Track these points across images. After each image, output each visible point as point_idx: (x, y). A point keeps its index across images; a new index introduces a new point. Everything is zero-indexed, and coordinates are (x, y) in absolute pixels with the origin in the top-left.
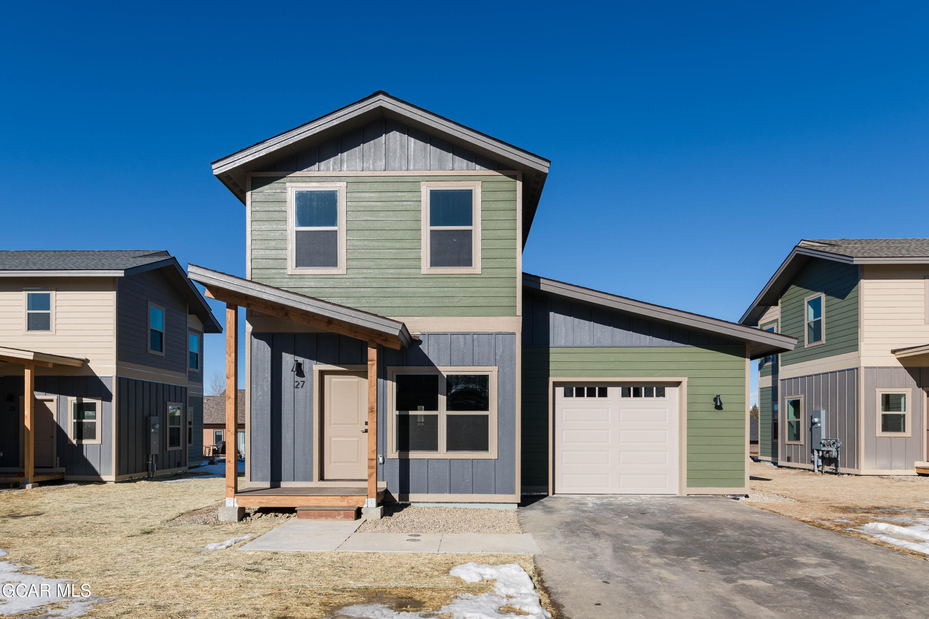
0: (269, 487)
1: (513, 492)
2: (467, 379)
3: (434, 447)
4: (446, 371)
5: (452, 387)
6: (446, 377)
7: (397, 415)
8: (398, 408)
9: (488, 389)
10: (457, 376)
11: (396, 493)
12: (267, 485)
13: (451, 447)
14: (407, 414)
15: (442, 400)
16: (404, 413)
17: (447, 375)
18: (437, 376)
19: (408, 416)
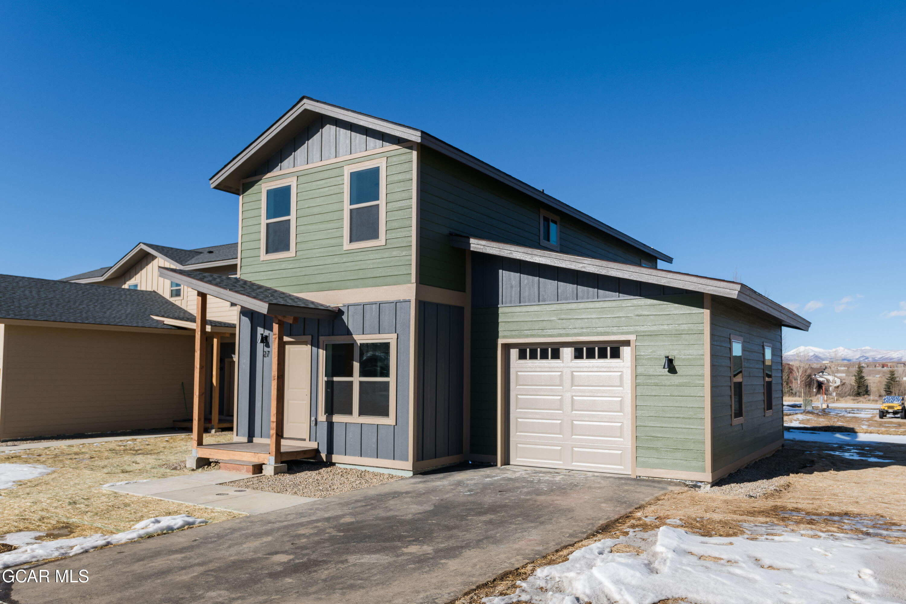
0: (247, 441)
1: (407, 460)
2: (375, 346)
3: (349, 412)
4: (360, 339)
5: (364, 354)
6: (359, 345)
7: (325, 381)
8: (326, 375)
9: (389, 356)
10: (367, 344)
11: (324, 453)
12: (245, 439)
13: (362, 413)
14: (332, 380)
15: (356, 366)
16: (330, 379)
17: (360, 344)
18: (353, 344)
19: (333, 382)
